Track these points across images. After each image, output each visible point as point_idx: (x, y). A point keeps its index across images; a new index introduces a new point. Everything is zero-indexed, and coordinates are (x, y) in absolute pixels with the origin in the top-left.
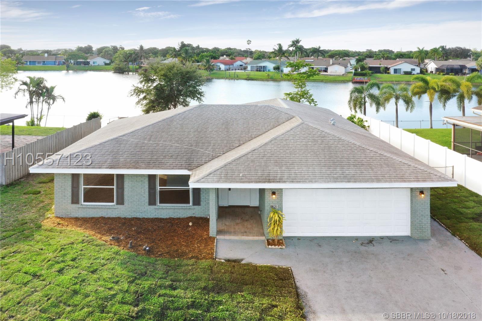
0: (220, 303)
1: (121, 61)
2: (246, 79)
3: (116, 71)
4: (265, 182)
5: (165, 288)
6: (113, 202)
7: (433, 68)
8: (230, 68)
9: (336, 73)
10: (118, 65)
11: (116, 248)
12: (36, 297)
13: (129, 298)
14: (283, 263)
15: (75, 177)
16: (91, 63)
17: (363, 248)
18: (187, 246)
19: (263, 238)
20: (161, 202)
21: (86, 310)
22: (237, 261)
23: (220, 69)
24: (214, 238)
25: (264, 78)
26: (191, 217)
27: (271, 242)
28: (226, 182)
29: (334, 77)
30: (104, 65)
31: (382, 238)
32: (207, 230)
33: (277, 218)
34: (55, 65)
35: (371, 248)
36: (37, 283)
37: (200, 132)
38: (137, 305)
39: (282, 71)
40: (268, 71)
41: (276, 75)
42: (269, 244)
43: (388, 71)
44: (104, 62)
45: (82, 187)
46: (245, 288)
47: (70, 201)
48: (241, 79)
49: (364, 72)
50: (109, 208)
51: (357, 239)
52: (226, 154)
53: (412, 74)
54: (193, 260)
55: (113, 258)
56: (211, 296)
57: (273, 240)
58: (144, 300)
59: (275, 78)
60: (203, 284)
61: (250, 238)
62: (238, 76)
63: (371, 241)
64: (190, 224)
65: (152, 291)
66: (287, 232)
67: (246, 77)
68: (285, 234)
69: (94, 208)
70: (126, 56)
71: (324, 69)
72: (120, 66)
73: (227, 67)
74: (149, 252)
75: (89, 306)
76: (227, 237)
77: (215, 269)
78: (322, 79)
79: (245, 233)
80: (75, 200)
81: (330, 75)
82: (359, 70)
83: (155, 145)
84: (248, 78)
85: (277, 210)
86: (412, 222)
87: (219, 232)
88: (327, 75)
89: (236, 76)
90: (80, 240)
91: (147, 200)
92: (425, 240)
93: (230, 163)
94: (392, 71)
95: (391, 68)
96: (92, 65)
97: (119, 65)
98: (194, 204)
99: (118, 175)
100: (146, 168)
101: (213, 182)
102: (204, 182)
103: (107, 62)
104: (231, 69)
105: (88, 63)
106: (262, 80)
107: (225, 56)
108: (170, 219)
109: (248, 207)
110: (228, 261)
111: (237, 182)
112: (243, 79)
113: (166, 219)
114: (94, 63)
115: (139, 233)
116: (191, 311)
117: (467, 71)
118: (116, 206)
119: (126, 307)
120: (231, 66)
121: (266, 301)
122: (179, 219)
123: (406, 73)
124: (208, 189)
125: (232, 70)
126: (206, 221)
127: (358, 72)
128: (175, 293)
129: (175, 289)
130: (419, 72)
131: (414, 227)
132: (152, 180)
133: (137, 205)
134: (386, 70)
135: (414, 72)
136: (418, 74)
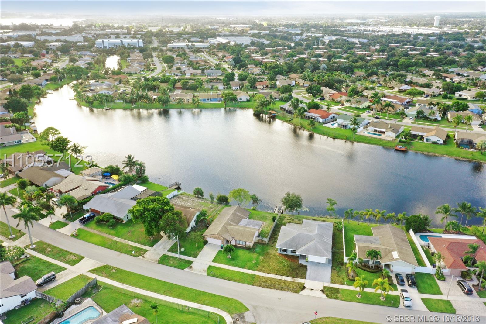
4: (306, 254)
6: (286, 252)
9: (389, 137)
11: (287, 260)
14: (306, 264)
15: (281, 248)
16: (238, 99)
17: (318, 264)
18: (296, 260)
21: (286, 267)
22: (301, 263)
23: (319, 122)
26: (296, 256)
27: (306, 262)
28: (301, 253)
29: (387, 142)
30: (246, 101)
31: (320, 263)
32: (298, 259)
34: (217, 101)
37: (299, 241)
38: (291, 268)
43: (422, 140)
44: (246, 99)
45: (282, 250)
46: (301, 267)
47: (280, 252)
52: (301, 248)
54: (296, 263)
55: (288, 262)
56: (298, 268)
59: (350, 139)
60: (297, 266)
61: (304, 261)
65: (292, 266)
69: (283, 253)
70: (262, 102)
71: (383, 132)
73: (324, 120)
74: (291, 261)
77: (299, 264)
78: (377, 143)
81: (385, 139)
82: (403, 138)
83: (292, 244)
87: (300, 259)
88: (383, 138)
89: (327, 133)
90: (283, 259)
92: (326, 264)
93: (302, 250)
94: (425, 140)
95: (425, 138)
96: (240, 102)
98: (297, 254)
99: (287, 249)
103: (248, 99)
104: (326, 122)
107: (327, 88)
111: (303, 253)
112: (331, 138)
114: (240, 99)
115: (290, 257)
116: (296, 269)
120: (327, 119)
121: (303, 269)
122: (294, 256)
123: (434, 143)
124: (299, 253)
126: (298, 257)
127: (401, 140)
128: (294, 267)
130: (442, 142)
131: (326, 262)
132: (291, 250)
133: (289, 253)
134: (422, 138)
135: (439, 142)
136: (441, 144)
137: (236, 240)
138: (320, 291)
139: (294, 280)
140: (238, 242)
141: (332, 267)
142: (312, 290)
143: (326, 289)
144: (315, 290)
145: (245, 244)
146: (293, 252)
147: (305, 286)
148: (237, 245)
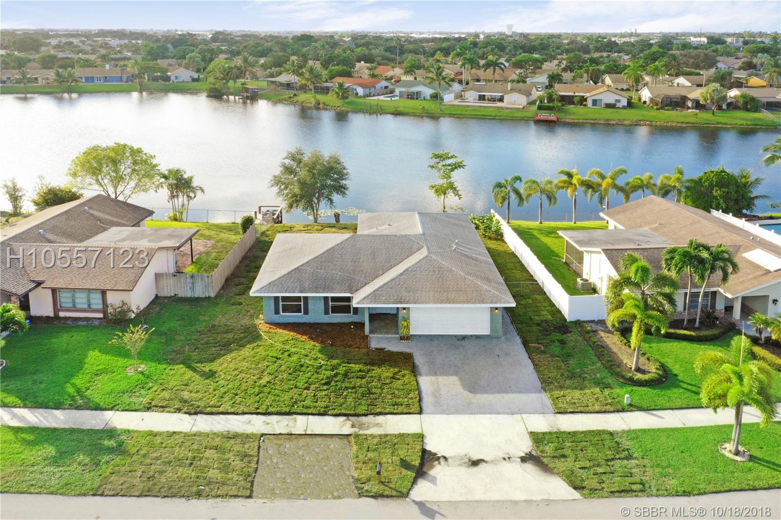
0: (373, 370)
1: (217, 78)
2: (393, 114)
3: (211, 94)
4: (398, 303)
5: (345, 363)
6: (301, 312)
7: (647, 97)
8: (370, 93)
9: (514, 104)
10: (213, 84)
11: (313, 343)
12: (283, 368)
13: (329, 368)
14: (408, 350)
15: (276, 299)
16: (173, 78)
17: (458, 342)
18: (353, 341)
19: (398, 336)
20: (332, 313)
21: (310, 373)
22: (382, 349)
23: (357, 94)
24: (368, 336)
25: (418, 111)
26: (352, 322)
27: (402, 338)
28: (374, 303)
29: (512, 111)
30: (191, 80)
31: (472, 336)
32: (364, 331)
33: (406, 324)
34: (121, 81)
35: (463, 342)
36: (279, 361)
37: (355, 262)
38: (333, 371)
39: (442, 99)
40: (422, 98)
41: (433, 106)
42: (401, 339)
43: (584, 103)
44: (191, 77)
45: (281, 303)
46: (386, 363)
47: (274, 312)
48: (386, 113)
49: (551, 104)
50: (299, 317)
51: (456, 336)
52: (374, 281)
53: (617, 106)
54: (357, 349)
55: (314, 349)
56: (369, 367)
57: (404, 337)
58: (336, 369)
59: (432, 112)
60: (364, 361)
61: (390, 336)
62: (383, 108)
63: (464, 338)
64: (352, 327)
65: (339, 365)
66: (413, 332)
67: (392, 110)
68: (411, 334)
69: (289, 317)
70: (225, 71)
71: (499, 97)
72: (216, 86)
73: (367, 91)
74: (332, 345)
75: (311, 372)
76: (376, 335)
77: (370, 353)
78: (494, 114)
79: (387, 333)
80: (277, 312)
81: (507, 108)
82: (546, 101)
83: (325, 274)
84: (395, 112)
85: (406, 319)
86: (491, 327)
87: (371, 332)
88: (502, 108)
89: (379, 107)
90: (291, 338)
91: (323, 312)
92: (498, 338)
93: (377, 290)
94: (589, 103)
95: (588, 99)
96: (174, 82)
97: (215, 84)
98: (354, 314)
99: (304, 297)
100: (323, 293)
101: (367, 303)
102: (362, 303)
103: (194, 77)
104: (372, 94)
105: (168, 79)
106: (414, 115)
107: (362, 62)
108: (338, 323)
109: (389, 314)
110: (377, 349)
111: (382, 303)
112: (389, 113)
113: (336, 323)
114: (176, 78)
115: (322, 333)
116: (360, 373)
117: (690, 104)
118: (304, 316)
119: (328, 372)
120: (372, 90)
121: (396, 370)
122: (344, 323)
123: (609, 106)
124: (364, 308)
125: (374, 96)
126: (362, 325)
127: (543, 104)
128: (351, 365)
129: (350, 364)
130: (626, 104)
131: (492, 329)
132: (326, 299)
133: (317, 315)
134: (583, 100)
135: (618, 105)
136: (624, 107)
137: (54, 291)
138: (523, 460)
139: (361, 426)
140: (65, 299)
141: (525, 343)
142: (475, 463)
143: (549, 449)
144: (494, 462)
145: (100, 307)
146: (335, 310)
147: (428, 448)
148: (62, 314)
